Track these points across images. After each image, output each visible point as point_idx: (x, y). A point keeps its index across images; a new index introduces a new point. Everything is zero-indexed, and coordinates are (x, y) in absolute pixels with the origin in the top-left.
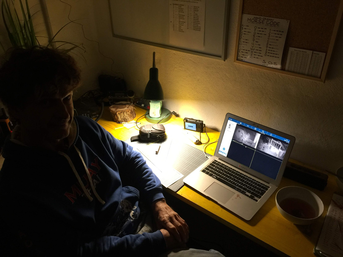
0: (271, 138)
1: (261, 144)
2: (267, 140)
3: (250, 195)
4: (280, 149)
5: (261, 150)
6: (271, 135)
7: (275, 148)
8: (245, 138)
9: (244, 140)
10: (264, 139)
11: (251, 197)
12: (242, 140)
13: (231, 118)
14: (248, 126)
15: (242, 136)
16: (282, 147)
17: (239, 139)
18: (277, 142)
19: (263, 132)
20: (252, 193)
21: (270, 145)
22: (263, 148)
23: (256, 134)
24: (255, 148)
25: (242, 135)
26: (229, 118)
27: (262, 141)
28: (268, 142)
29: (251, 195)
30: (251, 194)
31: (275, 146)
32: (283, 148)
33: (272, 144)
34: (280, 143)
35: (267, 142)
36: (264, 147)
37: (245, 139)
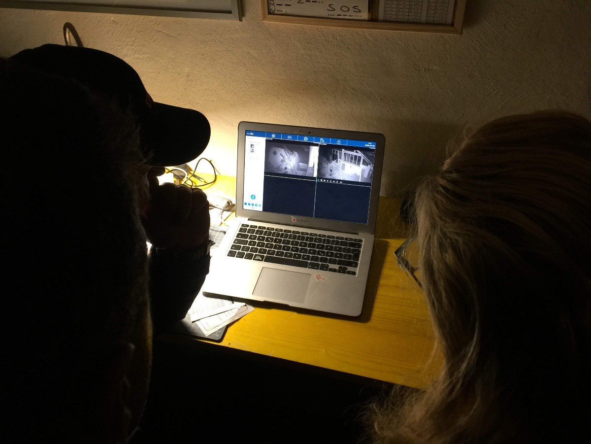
0: (340, 148)
1: (325, 165)
2: (334, 154)
3: (337, 268)
4: (361, 165)
5: (328, 176)
6: (339, 143)
7: (351, 165)
8: (290, 162)
9: (288, 167)
10: (327, 154)
11: (342, 271)
12: (286, 168)
13: (250, 131)
14: (289, 138)
15: (282, 161)
16: (364, 160)
17: (278, 168)
18: (354, 153)
19: (322, 142)
20: (340, 263)
21: (341, 162)
22: (329, 171)
23: (309, 149)
24: (315, 175)
25: (282, 158)
26: (247, 133)
27: (325, 159)
28: (337, 158)
29: (340, 267)
30: (338, 264)
31: (351, 162)
32: (367, 160)
33: (345, 160)
34: (360, 154)
35: (335, 158)
36: (331, 171)
37: (290, 165)
